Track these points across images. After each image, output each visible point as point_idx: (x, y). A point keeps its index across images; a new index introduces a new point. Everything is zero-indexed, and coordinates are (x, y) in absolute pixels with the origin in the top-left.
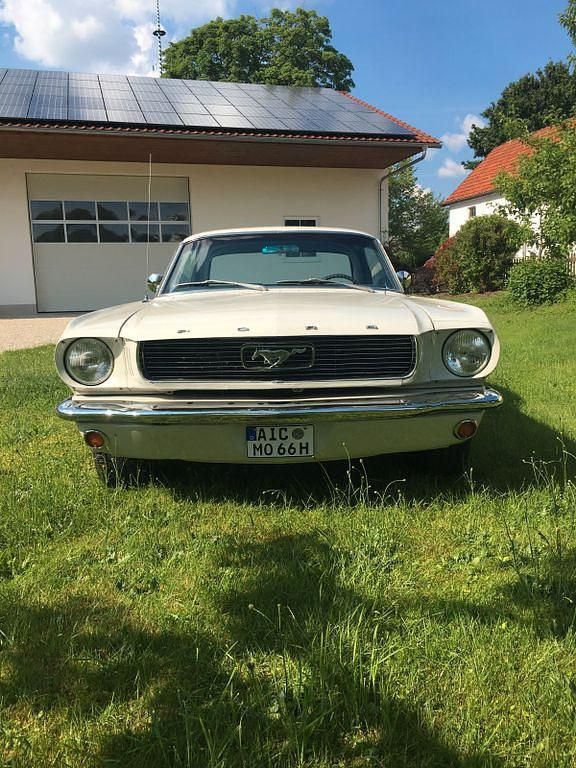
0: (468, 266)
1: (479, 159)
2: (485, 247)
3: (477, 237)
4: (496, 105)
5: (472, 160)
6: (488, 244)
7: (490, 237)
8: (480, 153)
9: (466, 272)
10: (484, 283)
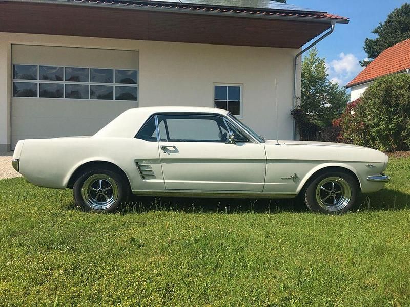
0: (377, 125)
1: (371, 59)
2: (397, 105)
3: (388, 93)
4: (384, 24)
5: (367, 60)
6: (401, 101)
7: (403, 95)
8: (373, 55)
9: (375, 130)
10: (395, 142)
